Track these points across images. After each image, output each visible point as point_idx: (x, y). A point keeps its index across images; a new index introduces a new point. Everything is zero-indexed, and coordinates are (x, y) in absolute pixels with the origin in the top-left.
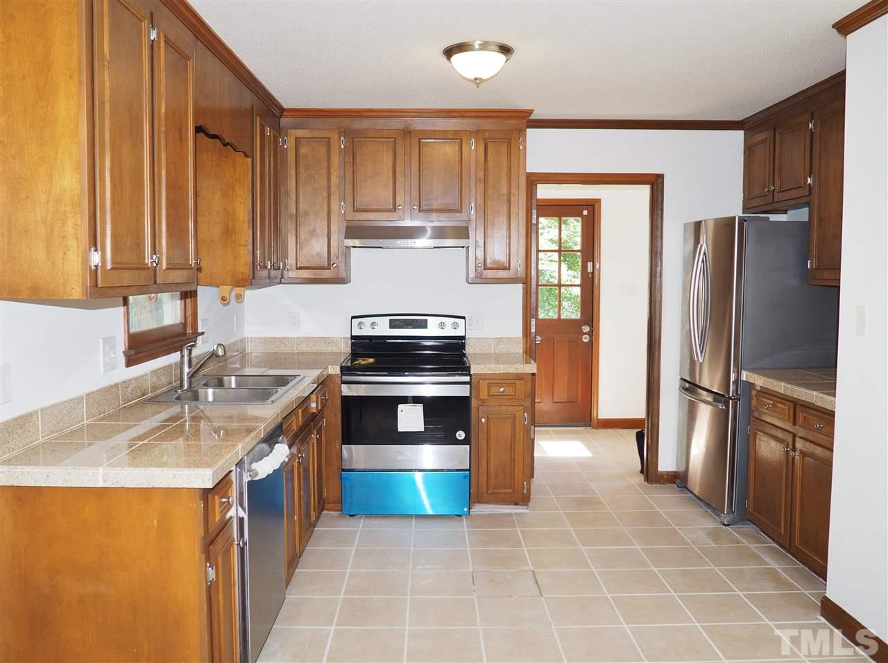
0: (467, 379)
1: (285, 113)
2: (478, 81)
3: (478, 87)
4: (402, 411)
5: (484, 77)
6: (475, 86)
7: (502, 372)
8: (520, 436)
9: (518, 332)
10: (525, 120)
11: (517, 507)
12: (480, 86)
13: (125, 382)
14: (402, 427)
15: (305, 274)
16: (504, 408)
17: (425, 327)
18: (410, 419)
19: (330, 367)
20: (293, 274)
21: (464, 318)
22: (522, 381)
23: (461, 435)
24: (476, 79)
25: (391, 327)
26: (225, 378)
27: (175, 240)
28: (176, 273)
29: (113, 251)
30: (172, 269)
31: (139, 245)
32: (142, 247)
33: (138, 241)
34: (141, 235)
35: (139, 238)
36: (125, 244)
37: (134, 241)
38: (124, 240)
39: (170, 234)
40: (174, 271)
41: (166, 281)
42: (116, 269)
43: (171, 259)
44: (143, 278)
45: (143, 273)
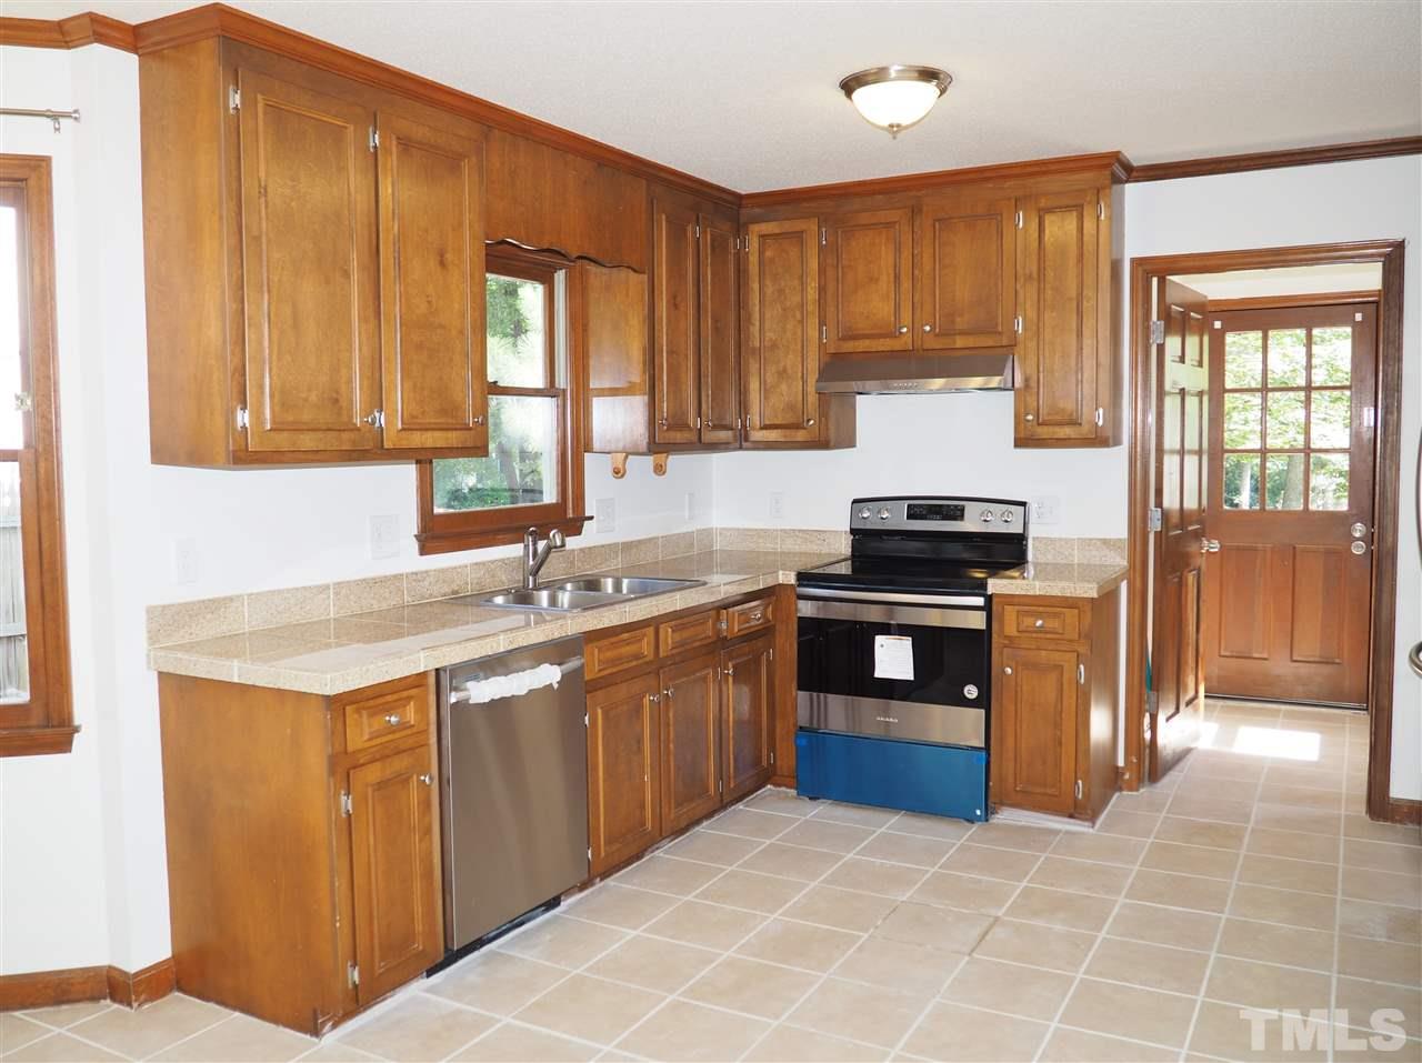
0: (980, 601)
1: (744, 202)
2: (895, 129)
3: (894, 138)
4: (882, 646)
5: (904, 123)
6: (890, 136)
7: (1038, 593)
8: (1070, 701)
9: (1120, 530)
10: (1116, 170)
11: (1072, 821)
12: (899, 136)
13: (416, 574)
14: (881, 671)
15: (773, 435)
16: (1043, 653)
17: (961, 517)
18: (893, 659)
19: (781, 572)
20: (757, 435)
21: (1023, 504)
22: (1076, 611)
23: (971, 692)
24: (891, 126)
25: (910, 517)
26: (602, 580)
27: (426, 393)
28: (429, 434)
29: (277, 409)
30: (417, 430)
31: (337, 401)
32: (344, 404)
33: (335, 395)
34: (343, 388)
35: (337, 393)
36: (306, 400)
37: (326, 396)
38: (304, 395)
39: (415, 386)
40: (424, 432)
41: (405, 444)
42: (283, 430)
43: (417, 418)
44: (346, 441)
45: (345, 436)
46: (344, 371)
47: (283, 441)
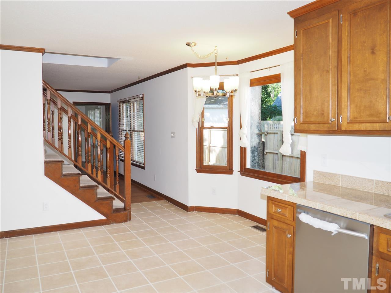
27: (362, 108)
28: (363, 125)
29: (304, 117)
30: (357, 123)
31: (323, 114)
32: (326, 114)
33: (322, 112)
34: (326, 110)
35: (323, 111)
36: (313, 114)
37: (319, 113)
38: (312, 113)
39: (356, 106)
40: (361, 124)
41: (351, 128)
42: (306, 124)
43: (357, 118)
44: (326, 127)
45: (326, 125)
46: (326, 104)
47: (305, 127)
